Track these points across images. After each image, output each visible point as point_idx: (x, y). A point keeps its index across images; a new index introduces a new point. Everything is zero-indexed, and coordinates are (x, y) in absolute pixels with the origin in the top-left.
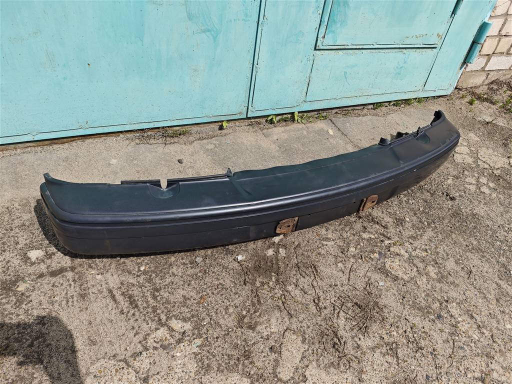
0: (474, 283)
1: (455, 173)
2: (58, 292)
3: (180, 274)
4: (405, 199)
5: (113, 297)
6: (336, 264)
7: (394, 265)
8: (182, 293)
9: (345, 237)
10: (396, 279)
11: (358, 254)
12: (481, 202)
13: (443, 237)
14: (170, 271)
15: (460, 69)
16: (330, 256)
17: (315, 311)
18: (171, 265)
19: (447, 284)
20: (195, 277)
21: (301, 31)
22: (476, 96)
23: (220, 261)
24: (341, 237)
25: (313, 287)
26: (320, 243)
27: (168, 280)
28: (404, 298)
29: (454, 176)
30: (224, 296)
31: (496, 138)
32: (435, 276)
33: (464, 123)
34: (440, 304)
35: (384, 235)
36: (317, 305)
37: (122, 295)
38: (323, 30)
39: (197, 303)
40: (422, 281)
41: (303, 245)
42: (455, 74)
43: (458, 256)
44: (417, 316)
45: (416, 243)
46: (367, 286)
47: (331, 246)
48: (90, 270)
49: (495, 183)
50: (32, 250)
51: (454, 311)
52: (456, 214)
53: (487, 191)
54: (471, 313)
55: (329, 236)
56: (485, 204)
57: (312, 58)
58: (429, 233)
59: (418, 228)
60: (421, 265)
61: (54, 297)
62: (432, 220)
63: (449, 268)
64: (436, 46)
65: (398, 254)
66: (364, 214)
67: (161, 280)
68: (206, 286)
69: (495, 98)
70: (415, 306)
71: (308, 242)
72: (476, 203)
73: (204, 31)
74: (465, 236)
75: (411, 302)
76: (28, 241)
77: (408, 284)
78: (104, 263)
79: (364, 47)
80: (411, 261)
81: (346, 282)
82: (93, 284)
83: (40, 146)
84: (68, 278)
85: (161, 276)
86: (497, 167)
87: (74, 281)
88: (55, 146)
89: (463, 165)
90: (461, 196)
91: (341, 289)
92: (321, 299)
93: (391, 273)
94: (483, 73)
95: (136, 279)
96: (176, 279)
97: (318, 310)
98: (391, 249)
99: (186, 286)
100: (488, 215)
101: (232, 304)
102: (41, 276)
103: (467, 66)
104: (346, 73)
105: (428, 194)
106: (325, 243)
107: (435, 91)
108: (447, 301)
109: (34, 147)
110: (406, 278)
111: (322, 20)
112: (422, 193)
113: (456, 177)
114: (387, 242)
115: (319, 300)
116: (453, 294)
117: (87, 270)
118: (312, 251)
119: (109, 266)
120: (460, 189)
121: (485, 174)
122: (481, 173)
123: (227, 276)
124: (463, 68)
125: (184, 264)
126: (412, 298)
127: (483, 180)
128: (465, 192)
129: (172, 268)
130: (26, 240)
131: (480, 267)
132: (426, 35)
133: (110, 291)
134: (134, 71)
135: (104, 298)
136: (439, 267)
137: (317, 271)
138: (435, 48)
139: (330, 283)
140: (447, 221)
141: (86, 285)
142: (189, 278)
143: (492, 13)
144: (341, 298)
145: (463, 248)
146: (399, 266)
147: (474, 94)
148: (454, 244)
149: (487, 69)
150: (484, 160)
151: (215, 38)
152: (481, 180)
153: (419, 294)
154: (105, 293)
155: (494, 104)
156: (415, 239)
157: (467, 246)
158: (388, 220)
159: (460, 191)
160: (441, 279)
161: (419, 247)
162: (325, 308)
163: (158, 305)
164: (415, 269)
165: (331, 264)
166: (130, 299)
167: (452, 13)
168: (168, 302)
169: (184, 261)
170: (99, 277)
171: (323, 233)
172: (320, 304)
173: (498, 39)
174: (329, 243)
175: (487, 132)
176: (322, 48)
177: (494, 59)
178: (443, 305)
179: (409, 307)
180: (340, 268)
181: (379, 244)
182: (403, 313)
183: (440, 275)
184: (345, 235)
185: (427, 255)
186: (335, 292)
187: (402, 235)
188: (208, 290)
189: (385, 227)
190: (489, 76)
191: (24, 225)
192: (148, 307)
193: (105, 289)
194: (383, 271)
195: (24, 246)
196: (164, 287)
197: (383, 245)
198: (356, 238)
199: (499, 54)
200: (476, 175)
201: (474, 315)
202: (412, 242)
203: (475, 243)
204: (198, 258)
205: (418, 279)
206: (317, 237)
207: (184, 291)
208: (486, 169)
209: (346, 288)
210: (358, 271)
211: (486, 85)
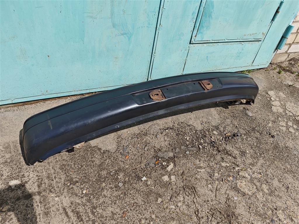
0: (291, 195)
1: (273, 119)
2: (30, 211)
3: (109, 196)
4: (245, 137)
5: (66, 213)
6: (207, 185)
7: (242, 185)
8: (111, 210)
9: (211, 165)
10: (244, 194)
11: (220, 178)
12: (290, 138)
13: (270, 163)
14: (102, 194)
15: (274, 53)
16: (203, 180)
17: (196, 220)
18: (103, 189)
19: (275, 197)
20: (118, 197)
21: (182, 33)
22: (282, 69)
23: (134, 185)
24: (209, 166)
25: (194, 203)
26: (196, 171)
27: (101, 201)
28: (250, 208)
29: (272, 121)
30: (138, 211)
31: (295, 96)
32: (267, 191)
33: (276, 86)
34: (272, 211)
35: (235, 164)
36: (197, 216)
37: (72, 211)
38: (195, 32)
39: (121, 217)
40: (260, 195)
41: (186, 172)
42: (270, 56)
43: (280, 176)
44: (259, 220)
45: (254, 168)
46: (227, 200)
47: (203, 173)
48: (51, 194)
49: (297, 126)
50: (12, 180)
51: (281, 216)
52: (276, 147)
53: (293, 131)
54: (291, 217)
55: (202, 165)
56: (292, 139)
57: (188, 49)
58: (261, 161)
59: (254, 158)
60: (258, 184)
61: (27, 215)
62: (262, 152)
63: (275, 185)
64: (261, 40)
65: (244, 177)
66: (221, 149)
67: (97, 200)
68: (126, 204)
69: (294, 69)
70: (257, 214)
71: (189, 170)
72: (287, 139)
73: (123, 34)
74: (282, 162)
75: (254, 211)
76: (9, 173)
77: (252, 198)
78: (59, 188)
79: (219, 41)
80: (252, 181)
81: (214, 198)
82: (53, 204)
83: (16, 106)
84: (36, 200)
85: (97, 198)
86: (297, 115)
87: (40, 202)
88: (26, 106)
89: (277, 113)
90: (278, 135)
91: (212, 203)
92: (200, 211)
93: (240, 190)
94: (286, 54)
95: (80, 199)
96: (107, 200)
97: (198, 219)
98: (240, 173)
99: (113, 204)
100: (294, 147)
101: (144, 217)
102: (18, 199)
103: (277, 50)
104: (207, 57)
105: (258, 133)
106: (199, 170)
107: (259, 65)
108: (276, 209)
109: (12, 107)
110: (250, 193)
111: (195, 26)
112: (255, 133)
113: (274, 122)
114: (237, 168)
115: (198, 212)
116: (279, 204)
117: (49, 194)
118: (192, 176)
119: (63, 190)
120: (277, 130)
121: (291, 120)
122: (288, 119)
123: (140, 196)
124: (275, 52)
125: (111, 188)
126: (255, 208)
127: (290, 124)
128: (280, 132)
129: (104, 191)
130: (8, 173)
131: (294, 184)
132: (256, 33)
133: (64, 209)
134: (78, 59)
135: (61, 214)
136: (269, 185)
137: (196, 191)
138: (261, 41)
139: (204, 200)
140: (271, 152)
141: (48, 205)
142: (115, 199)
143: (294, 20)
144: (212, 210)
145: (282, 171)
146: (246, 185)
147: (281, 67)
148: (277, 168)
149: (288, 52)
150: (289, 110)
151: (129, 39)
152: (288, 124)
153: (258, 205)
154: (61, 211)
155: (292, 73)
156: (253, 165)
157: (284, 169)
158: (236, 152)
159: (277, 131)
160: (271, 193)
161: (256, 171)
162: (202, 218)
163: (96, 219)
164: (255, 187)
165: (204, 186)
166: (78, 215)
167: (272, 20)
168: (102, 217)
169: (111, 186)
170: (57, 199)
171: (197, 163)
172: (199, 215)
173: (296, 34)
174: (202, 170)
175: (290, 91)
176: (195, 42)
177: (293, 46)
178: (274, 212)
179: (253, 214)
180: (210, 189)
181: (232, 170)
182: (250, 219)
183: (270, 190)
184: (211, 164)
185: (261, 177)
186: (208, 206)
187: (245, 163)
188: (127, 207)
189: (235, 158)
190: (289, 56)
191: (7, 162)
192: (89, 220)
193: (61, 208)
194: (236, 189)
195: (7, 178)
196: (99, 205)
197: (235, 171)
198: (218, 166)
199: (296, 43)
200: (286, 120)
201: (293, 218)
202: (252, 168)
203: (289, 167)
204: (120, 184)
205: (257, 194)
206: (194, 166)
207: (112, 209)
208: (291, 116)
209: (214, 203)
210: (221, 190)
211: (287, 61)
